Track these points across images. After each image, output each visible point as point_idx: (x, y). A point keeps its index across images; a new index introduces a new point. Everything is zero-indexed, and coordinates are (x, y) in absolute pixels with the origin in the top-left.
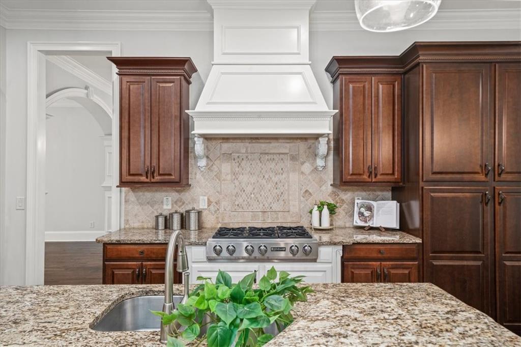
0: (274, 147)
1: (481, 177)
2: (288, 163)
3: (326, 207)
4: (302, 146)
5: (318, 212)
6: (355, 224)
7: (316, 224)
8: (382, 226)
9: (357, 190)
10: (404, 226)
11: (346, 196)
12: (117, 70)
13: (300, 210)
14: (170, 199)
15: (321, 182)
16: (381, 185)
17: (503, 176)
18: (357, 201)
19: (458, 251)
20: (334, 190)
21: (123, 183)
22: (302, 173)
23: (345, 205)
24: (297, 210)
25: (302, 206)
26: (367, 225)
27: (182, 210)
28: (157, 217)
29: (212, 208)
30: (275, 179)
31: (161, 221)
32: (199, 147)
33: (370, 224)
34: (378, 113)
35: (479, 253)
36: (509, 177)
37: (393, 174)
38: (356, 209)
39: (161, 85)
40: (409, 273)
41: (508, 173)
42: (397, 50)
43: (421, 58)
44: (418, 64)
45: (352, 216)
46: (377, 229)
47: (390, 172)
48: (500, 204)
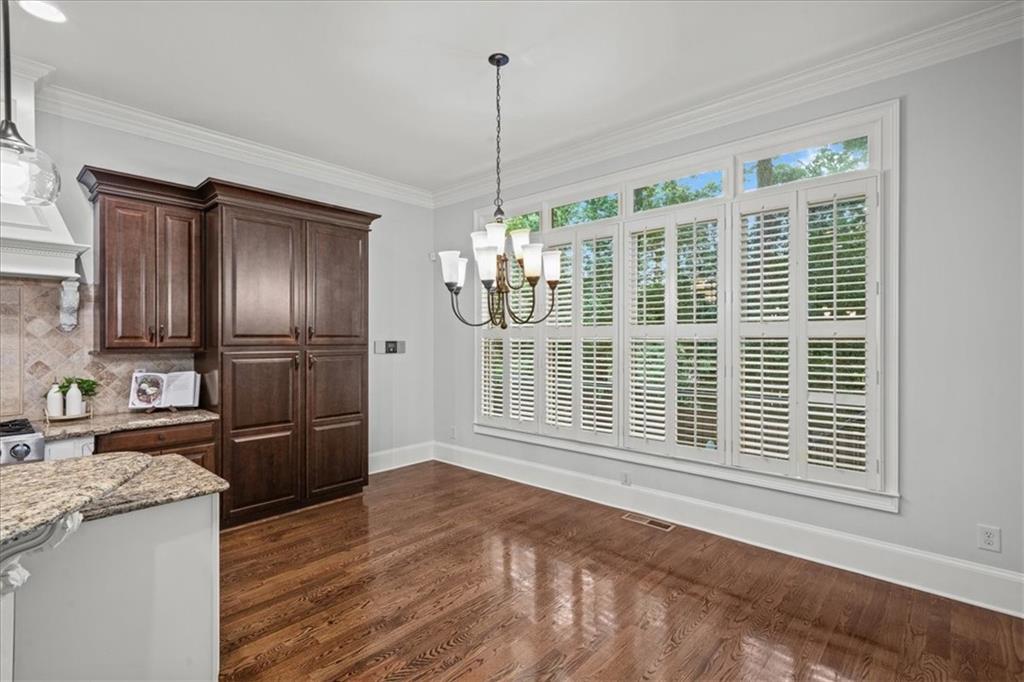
1: (292, 340)
3: (74, 386)
5: (59, 395)
6: (131, 406)
7: (55, 411)
8: (174, 405)
9: (138, 359)
10: (204, 403)
11: (118, 368)
13: (22, 394)
16: (175, 350)
17: (314, 339)
18: (135, 375)
19: (266, 423)
20: (96, 360)
22: (29, 335)
23: (116, 382)
24: (16, 394)
26: (150, 406)
33: (156, 404)
34: (165, 257)
35: (289, 422)
36: (321, 340)
37: (189, 336)
38: (134, 386)
40: (203, 458)
41: (318, 336)
42: (195, 182)
43: (219, 197)
44: (216, 205)
45: (128, 396)
46: (166, 410)
47: (186, 334)
48: (310, 368)
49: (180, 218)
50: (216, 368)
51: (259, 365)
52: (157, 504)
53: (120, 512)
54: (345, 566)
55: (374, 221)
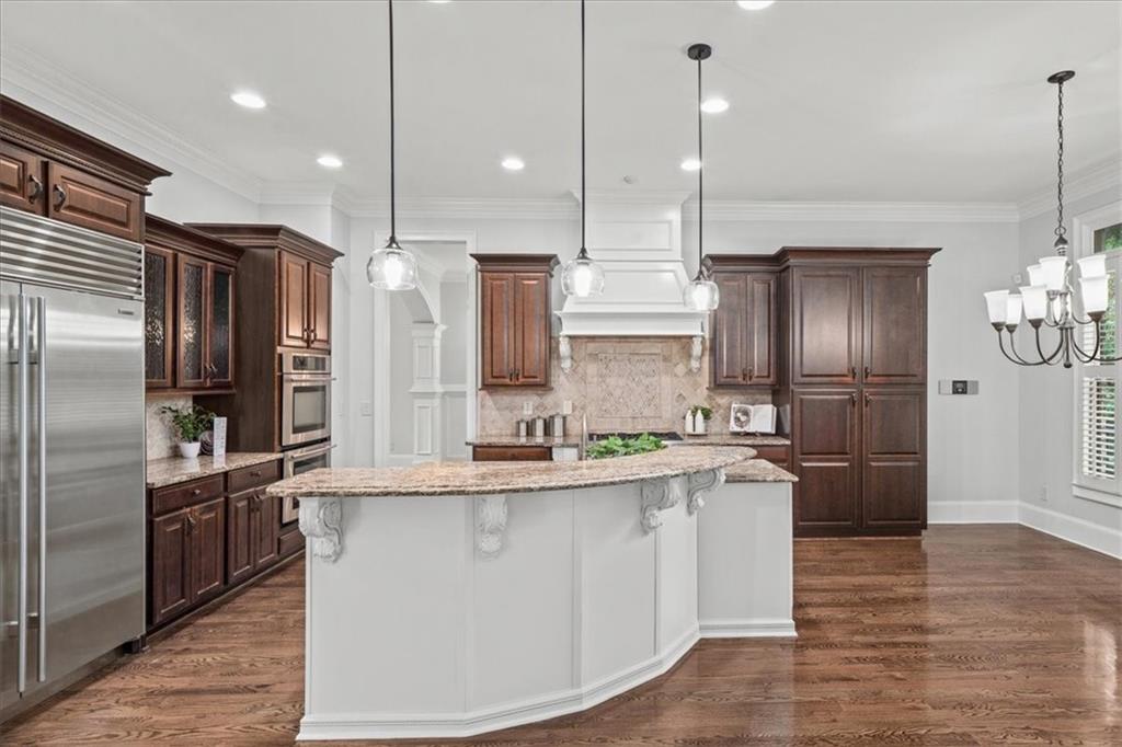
0: (644, 348)
1: (849, 379)
2: (661, 365)
3: (699, 411)
4: (675, 347)
5: (691, 417)
6: (731, 429)
7: (689, 430)
8: (759, 431)
9: (735, 394)
10: (779, 432)
11: (723, 400)
13: (673, 414)
14: (531, 404)
15: (696, 385)
16: (758, 387)
17: (870, 378)
18: (734, 405)
19: (826, 453)
20: (712, 394)
21: (485, 387)
22: (676, 375)
23: (721, 411)
24: (670, 416)
25: (676, 410)
26: (743, 430)
27: (545, 415)
28: (518, 423)
29: (577, 412)
30: (646, 381)
31: (523, 427)
32: (564, 348)
33: (747, 429)
34: (753, 314)
35: (846, 454)
36: (876, 379)
37: (769, 376)
38: (733, 414)
39: (526, 282)
41: (874, 376)
42: (772, 250)
43: (791, 261)
44: (788, 267)
45: (728, 422)
46: (753, 435)
47: (766, 374)
48: (866, 405)
49: (764, 282)
50: (788, 403)
51: (822, 401)
52: (757, 481)
53: (740, 481)
54: (893, 585)
55: (933, 257)
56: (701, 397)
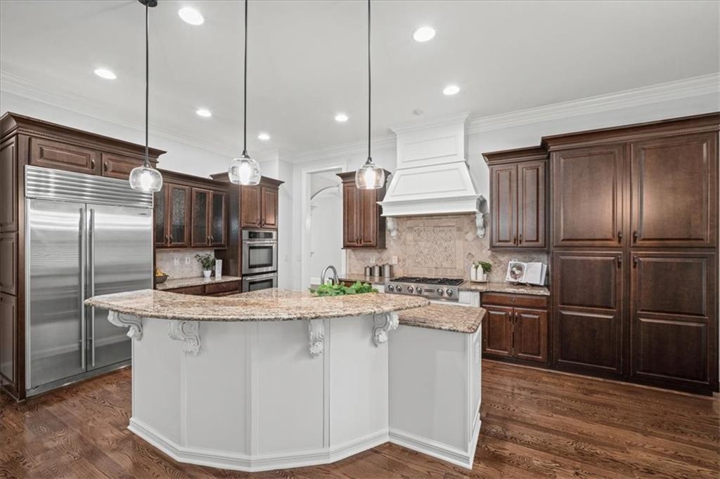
0: (444, 222)
1: (615, 243)
2: (455, 233)
3: (480, 266)
4: (466, 220)
5: (475, 269)
6: (507, 280)
7: (473, 279)
8: (529, 282)
9: (514, 254)
10: (546, 284)
11: (503, 259)
12: (342, 181)
13: (464, 268)
14: (374, 257)
15: (481, 247)
16: (529, 249)
17: (639, 243)
18: (511, 262)
20: (492, 253)
21: (346, 247)
22: (466, 240)
23: (503, 266)
24: (462, 267)
25: (466, 264)
26: (516, 281)
27: (381, 265)
28: (365, 268)
29: (400, 263)
30: (445, 245)
31: (368, 270)
32: (390, 224)
33: (519, 280)
35: (611, 308)
37: (537, 240)
38: (509, 269)
41: (644, 239)
43: (551, 147)
44: (550, 153)
45: (506, 274)
46: (525, 285)
47: (535, 239)
48: (635, 267)
49: (532, 168)
51: (582, 261)
56: (486, 255)
